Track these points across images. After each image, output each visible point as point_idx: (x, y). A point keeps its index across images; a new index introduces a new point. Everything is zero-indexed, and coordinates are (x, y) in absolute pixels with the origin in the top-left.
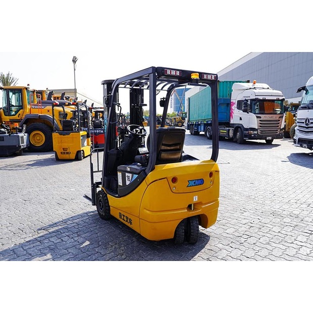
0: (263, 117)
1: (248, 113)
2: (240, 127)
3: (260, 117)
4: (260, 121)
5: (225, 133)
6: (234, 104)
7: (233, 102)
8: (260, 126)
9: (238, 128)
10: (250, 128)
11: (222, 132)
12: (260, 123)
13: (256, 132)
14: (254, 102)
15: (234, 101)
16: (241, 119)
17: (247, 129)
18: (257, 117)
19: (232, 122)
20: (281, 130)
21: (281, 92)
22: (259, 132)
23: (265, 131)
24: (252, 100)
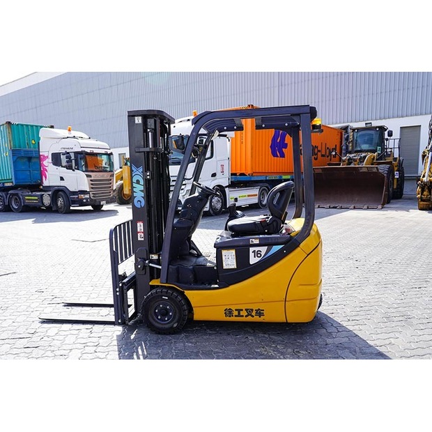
0: (94, 175)
1: (73, 170)
2: (62, 191)
3: (90, 176)
4: (91, 180)
5: (36, 200)
6: (46, 157)
7: (44, 156)
8: (92, 188)
9: (58, 192)
10: (79, 191)
11: (29, 199)
12: (92, 184)
13: (87, 196)
14: (79, 156)
15: (46, 154)
16: (62, 179)
17: (74, 193)
18: (88, 176)
19: (46, 183)
20: (114, 191)
21: (107, 145)
22: (92, 195)
23: (98, 194)
24: (76, 153)
